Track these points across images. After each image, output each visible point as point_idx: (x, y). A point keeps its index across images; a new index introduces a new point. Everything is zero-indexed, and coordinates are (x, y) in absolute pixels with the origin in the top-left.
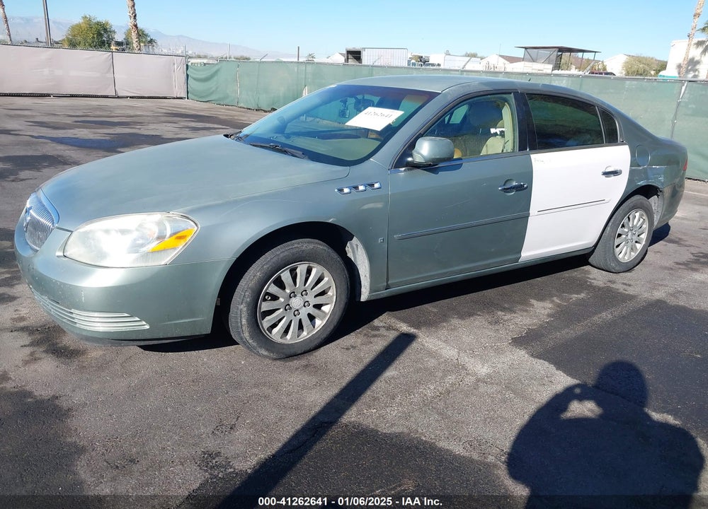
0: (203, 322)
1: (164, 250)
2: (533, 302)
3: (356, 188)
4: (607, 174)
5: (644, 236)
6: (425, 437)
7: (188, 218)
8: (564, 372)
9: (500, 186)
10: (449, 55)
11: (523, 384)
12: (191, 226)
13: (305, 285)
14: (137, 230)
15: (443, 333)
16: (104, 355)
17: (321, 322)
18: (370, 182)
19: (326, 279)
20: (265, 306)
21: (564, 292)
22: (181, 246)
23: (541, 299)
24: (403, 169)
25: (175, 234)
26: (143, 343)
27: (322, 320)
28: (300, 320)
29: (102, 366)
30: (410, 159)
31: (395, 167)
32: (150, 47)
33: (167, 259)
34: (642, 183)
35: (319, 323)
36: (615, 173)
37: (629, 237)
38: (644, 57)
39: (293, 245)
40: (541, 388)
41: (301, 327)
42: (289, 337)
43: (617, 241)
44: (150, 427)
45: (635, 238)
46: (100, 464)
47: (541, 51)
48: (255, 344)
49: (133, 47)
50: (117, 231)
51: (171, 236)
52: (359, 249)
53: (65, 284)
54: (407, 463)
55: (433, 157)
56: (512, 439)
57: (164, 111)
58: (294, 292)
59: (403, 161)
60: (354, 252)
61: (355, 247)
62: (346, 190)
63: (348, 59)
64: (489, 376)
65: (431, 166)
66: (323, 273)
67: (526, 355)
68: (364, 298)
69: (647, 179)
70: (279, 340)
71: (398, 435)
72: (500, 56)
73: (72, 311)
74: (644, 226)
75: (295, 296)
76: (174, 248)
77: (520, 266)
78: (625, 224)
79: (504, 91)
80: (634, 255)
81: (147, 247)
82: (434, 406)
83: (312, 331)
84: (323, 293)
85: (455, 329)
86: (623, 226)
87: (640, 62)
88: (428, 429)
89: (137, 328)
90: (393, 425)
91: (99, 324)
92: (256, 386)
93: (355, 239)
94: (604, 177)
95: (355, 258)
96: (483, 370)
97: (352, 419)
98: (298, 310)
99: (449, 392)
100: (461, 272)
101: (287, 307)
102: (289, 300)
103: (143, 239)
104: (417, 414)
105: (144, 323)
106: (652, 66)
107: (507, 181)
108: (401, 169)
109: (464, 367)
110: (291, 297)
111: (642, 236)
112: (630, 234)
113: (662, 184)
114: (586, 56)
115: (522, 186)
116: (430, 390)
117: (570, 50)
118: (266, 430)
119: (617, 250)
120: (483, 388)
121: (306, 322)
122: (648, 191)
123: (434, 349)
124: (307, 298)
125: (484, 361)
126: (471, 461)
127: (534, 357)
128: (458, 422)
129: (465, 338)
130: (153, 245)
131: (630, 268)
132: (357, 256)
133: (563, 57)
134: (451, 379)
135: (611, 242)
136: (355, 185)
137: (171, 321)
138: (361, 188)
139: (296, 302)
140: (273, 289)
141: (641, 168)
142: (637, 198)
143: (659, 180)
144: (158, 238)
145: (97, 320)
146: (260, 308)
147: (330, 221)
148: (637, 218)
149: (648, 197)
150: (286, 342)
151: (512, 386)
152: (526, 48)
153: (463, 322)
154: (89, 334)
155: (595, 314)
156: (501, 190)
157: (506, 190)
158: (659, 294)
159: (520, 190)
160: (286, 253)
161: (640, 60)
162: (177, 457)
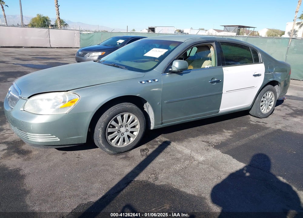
0: (82, 138)
1: (66, 107)
2: (224, 130)
3: (148, 81)
4: (255, 76)
5: (273, 103)
6: (175, 186)
7: (76, 94)
8: (236, 159)
9: (210, 81)
10: (192, 29)
11: (218, 164)
12: (77, 97)
13: (127, 123)
14: (54, 99)
15: (185, 143)
16: (39, 153)
17: (133, 139)
18: (153, 79)
19: (136, 121)
20: (109, 130)
21: (238, 126)
22: (73, 106)
23: (227, 129)
24: (168, 73)
25: (70, 100)
26: (57, 147)
27: (133, 138)
28: (124, 138)
29: (38, 158)
30: (170, 69)
31: (164, 73)
32: (66, 27)
33: (67, 111)
34: (271, 80)
35: (132, 139)
36: (258, 75)
37: (266, 103)
38: (275, 30)
39: (123, 105)
40: (226, 166)
41: (124, 141)
42: (119, 144)
43: (261, 104)
44: (57, 183)
45: (269, 103)
46: (35, 198)
47: (231, 27)
48: (104, 146)
49: (58, 27)
50: (46, 100)
51: (68, 101)
52: (150, 108)
53: (24, 122)
54: (167, 198)
55: (180, 68)
56: (212, 187)
57: (71, 53)
58: (122, 125)
59: (167, 70)
60: (147, 108)
61: (148, 107)
62: (143, 82)
63: (149, 31)
64: (204, 161)
65: (180, 72)
66: (135, 118)
67: (220, 152)
68: (152, 128)
69: (273, 78)
70: (114, 145)
71: (163, 186)
72: (214, 29)
73: (27, 133)
74: (273, 99)
75: (122, 127)
76: (70, 107)
77: (219, 115)
78: (265, 97)
79: (211, 41)
80: (268, 111)
81: (59, 106)
82: (179, 173)
83: (129, 142)
84: (134, 127)
85: (190, 141)
86: (264, 97)
87: (274, 31)
88: (177, 183)
89: (54, 141)
90: (161, 182)
91: (39, 139)
92: (103, 165)
93: (147, 103)
94: (254, 77)
95: (148, 111)
96: (201, 159)
97: (144, 179)
98: (123, 133)
99: (186, 168)
100: (193, 117)
101: (119, 131)
102: (120, 129)
103: (56, 102)
104: (172, 177)
105: (57, 138)
106: (279, 33)
107: (212, 79)
108: (167, 73)
109: (193, 158)
110: (120, 127)
111: (272, 103)
112: (267, 101)
113: (280, 80)
114: (250, 29)
115: (219, 81)
116: (178, 167)
117: (244, 27)
118: (107, 184)
119: (261, 108)
120: (201, 166)
121: (126, 138)
122: (274, 83)
123: (181, 150)
124: (127, 128)
125: (202, 154)
126: (194, 196)
127: (224, 153)
128: (189, 180)
129: (194, 145)
130: (61, 105)
131: (267, 116)
132: (149, 110)
133: (240, 30)
134: (187, 162)
135: (259, 104)
136: (147, 80)
137: (69, 137)
138: (150, 81)
139: (123, 130)
140: (113, 123)
141: (271, 73)
142: (269, 86)
143: (278, 78)
144: (63, 102)
145: (38, 137)
146: (107, 131)
147: (137, 95)
148: (270, 95)
149: (274, 86)
150: (117, 146)
151: (214, 165)
152: (225, 26)
153: (193, 139)
154: (34, 143)
155: (251, 135)
156: (210, 82)
157: (212, 82)
158: (279, 127)
159: (218, 82)
160: (120, 108)
161: (273, 31)
162: (68, 195)
